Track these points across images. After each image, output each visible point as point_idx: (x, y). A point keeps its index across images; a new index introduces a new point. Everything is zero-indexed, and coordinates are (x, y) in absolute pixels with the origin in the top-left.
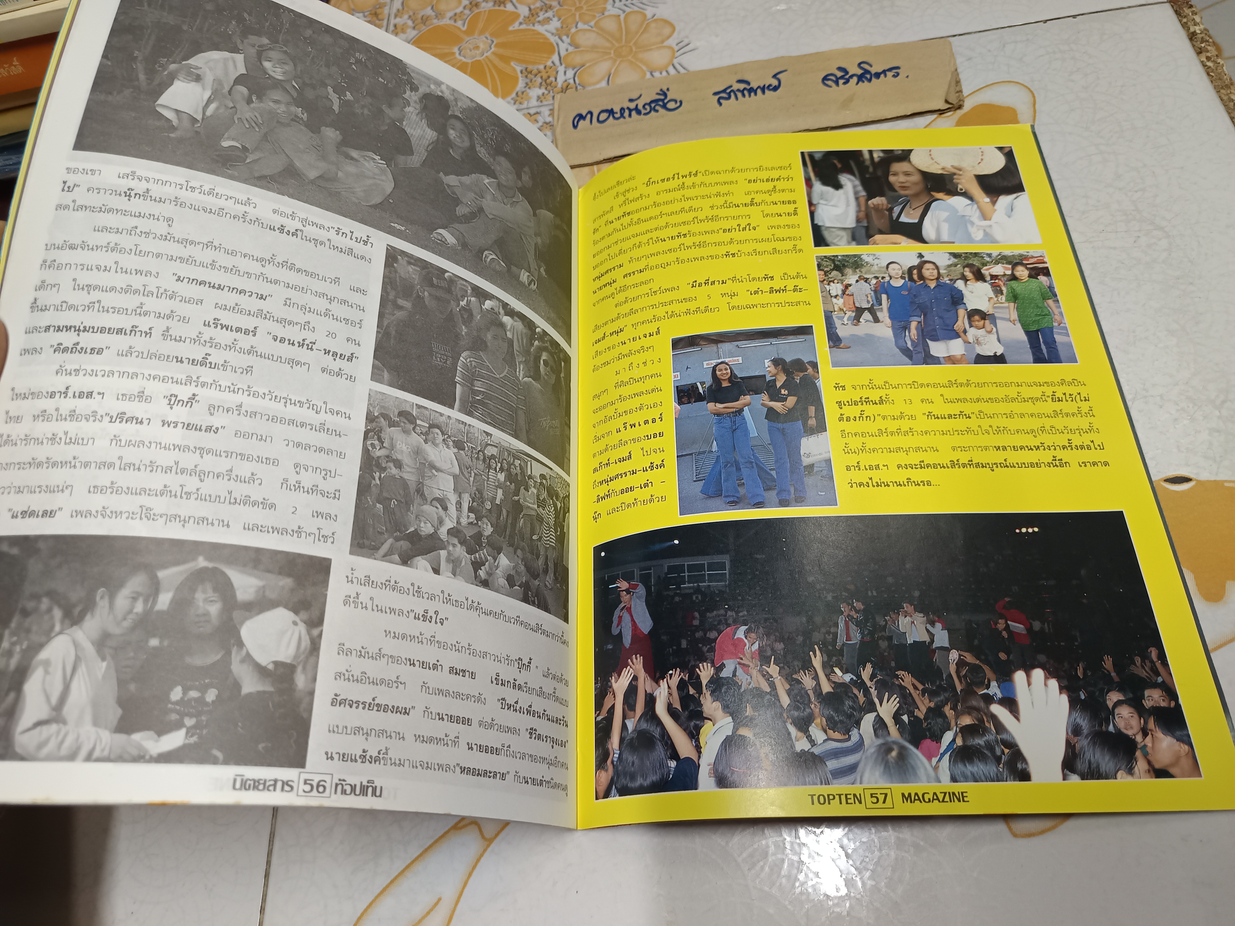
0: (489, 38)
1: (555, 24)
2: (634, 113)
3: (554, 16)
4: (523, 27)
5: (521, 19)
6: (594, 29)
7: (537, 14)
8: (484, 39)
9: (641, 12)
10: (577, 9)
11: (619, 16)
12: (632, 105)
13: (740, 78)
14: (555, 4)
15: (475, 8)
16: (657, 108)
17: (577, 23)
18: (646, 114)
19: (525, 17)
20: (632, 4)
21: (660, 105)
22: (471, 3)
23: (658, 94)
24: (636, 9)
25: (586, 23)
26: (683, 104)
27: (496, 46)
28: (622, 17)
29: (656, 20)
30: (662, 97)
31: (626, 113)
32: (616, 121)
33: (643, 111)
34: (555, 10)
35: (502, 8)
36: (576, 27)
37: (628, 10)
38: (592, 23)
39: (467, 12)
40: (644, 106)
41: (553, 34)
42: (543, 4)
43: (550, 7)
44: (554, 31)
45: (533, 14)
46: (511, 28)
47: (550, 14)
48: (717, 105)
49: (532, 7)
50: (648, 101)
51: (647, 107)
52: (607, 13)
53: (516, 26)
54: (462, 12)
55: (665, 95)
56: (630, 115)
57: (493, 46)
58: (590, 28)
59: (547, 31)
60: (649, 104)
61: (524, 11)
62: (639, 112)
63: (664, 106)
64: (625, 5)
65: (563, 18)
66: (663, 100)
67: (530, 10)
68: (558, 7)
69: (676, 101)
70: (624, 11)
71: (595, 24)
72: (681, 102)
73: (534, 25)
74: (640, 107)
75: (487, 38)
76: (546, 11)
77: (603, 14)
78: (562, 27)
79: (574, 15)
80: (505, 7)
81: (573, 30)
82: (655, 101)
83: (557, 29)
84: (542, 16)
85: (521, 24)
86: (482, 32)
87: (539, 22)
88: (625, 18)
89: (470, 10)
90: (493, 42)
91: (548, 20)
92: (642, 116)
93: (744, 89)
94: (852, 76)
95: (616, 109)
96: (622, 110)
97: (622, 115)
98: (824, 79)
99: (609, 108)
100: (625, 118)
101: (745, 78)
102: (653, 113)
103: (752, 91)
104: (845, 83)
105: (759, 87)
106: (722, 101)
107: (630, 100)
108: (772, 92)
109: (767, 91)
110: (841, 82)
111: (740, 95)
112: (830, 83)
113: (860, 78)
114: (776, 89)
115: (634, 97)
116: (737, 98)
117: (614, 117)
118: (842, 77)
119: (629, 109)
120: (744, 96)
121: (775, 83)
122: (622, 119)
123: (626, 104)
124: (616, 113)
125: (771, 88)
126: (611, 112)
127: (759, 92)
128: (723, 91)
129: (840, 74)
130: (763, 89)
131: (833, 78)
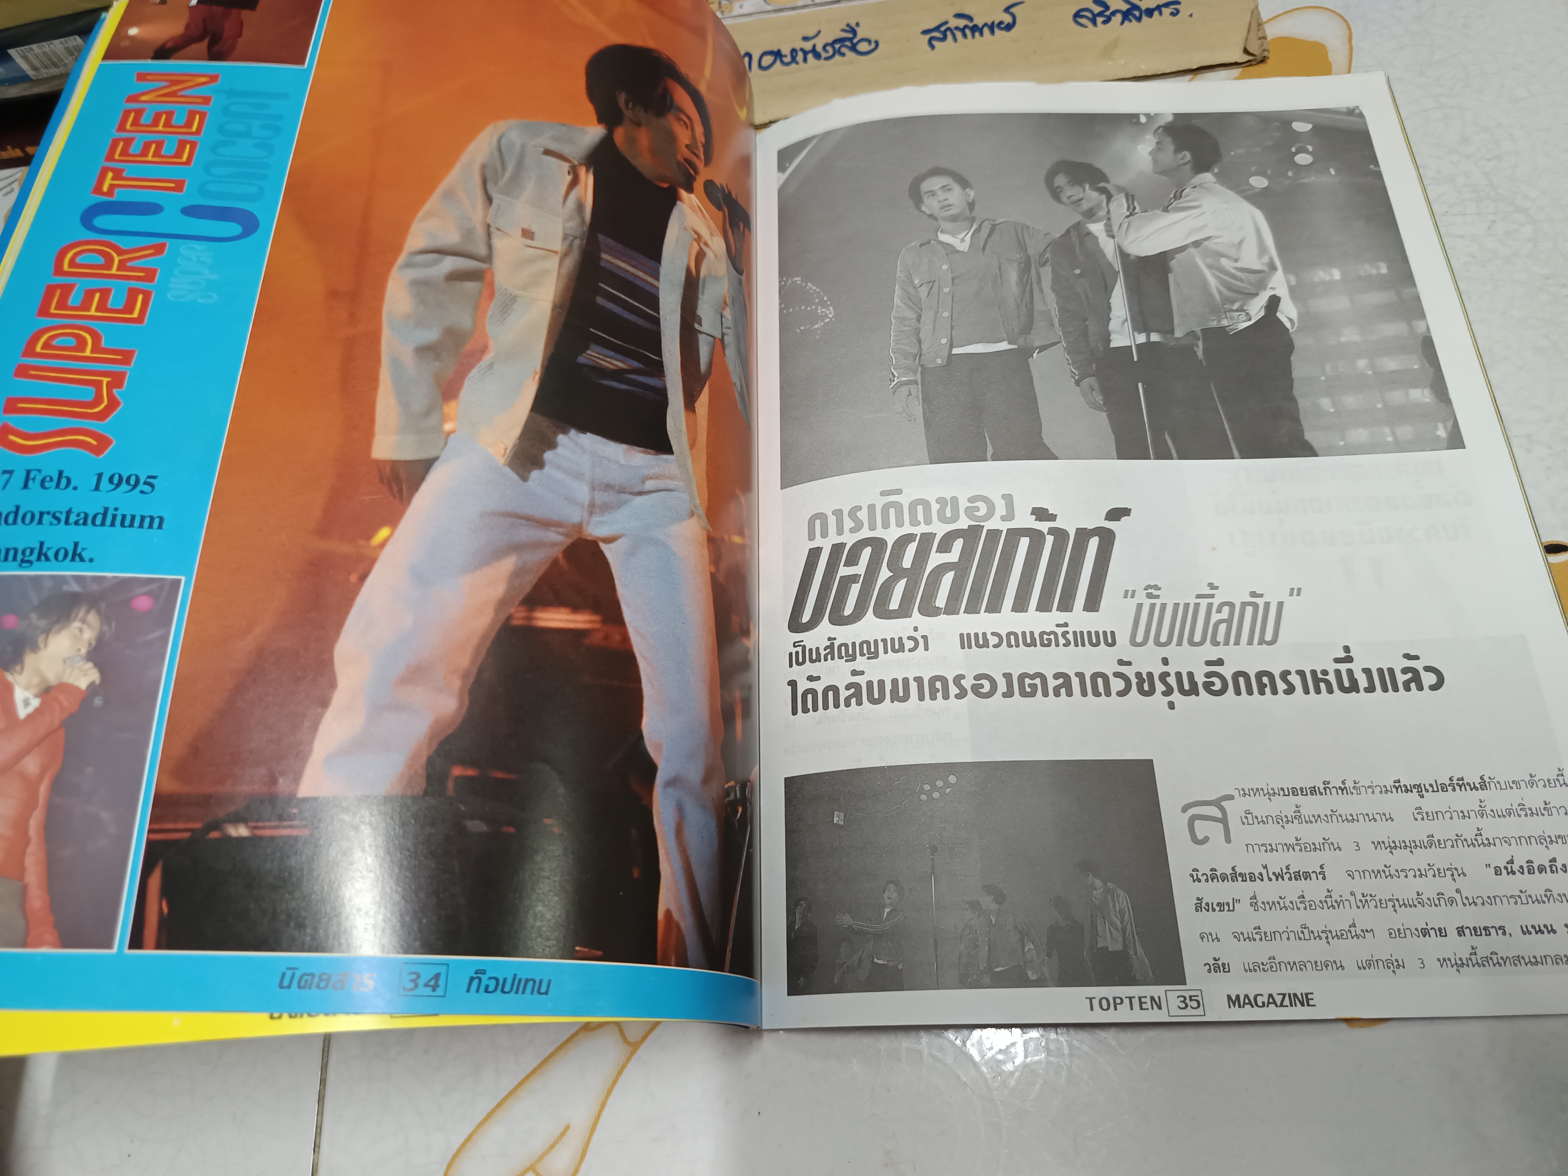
2: (810, 57)
12: (808, 46)
13: (958, 11)
16: (844, 50)
18: (827, 59)
21: (847, 46)
23: (843, 30)
26: (880, 46)
30: (850, 35)
31: (800, 56)
32: (785, 68)
33: (824, 55)
40: (824, 48)
48: (928, 49)
50: (830, 40)
51: (829, 48)
55: (854, 32)
56: (805, 60)
60: (832, 44)
62: (817, 56)
63: (853, 48)
66: (851, 40)
69: (869, 41)
72: (877, 43)
74: (819, 48)
82: (841, 40)
92: (822, 62)
93: (966, 27)
94: (1114, 13)
95: (786, 51)
96: (794, 51)
97: (794, 60)
98: (1077, 15)
99: (775, 49)
100: (797, 63)
101: (967, 12)
102: (837, 57)
103: (976, 29)
104: (1105, 22)
105: (985, 25)
106: (934, 43)
107: (805, 39)
108: (1003, 33)
109: (996, 30)
110: (1100, 20)
111: (959, 34)
112: (1083, 21)
113: (1126, 16)
114: (1009, 27)
115: (811, 33)
116: (955, 39)
117: (782, 62)
118: (1100, 14)
119: (802, 50)
120: (965, 36)
121: (1008, 19)
122: (793, 65)
123: (799, 44)
124: (786, 56)
125: (1003, 26)
126: (777, 54)
127: (986, 31)
128: (937, 29)
129: (1097, 9)
130: (991, 28)
131: (1089, 15)
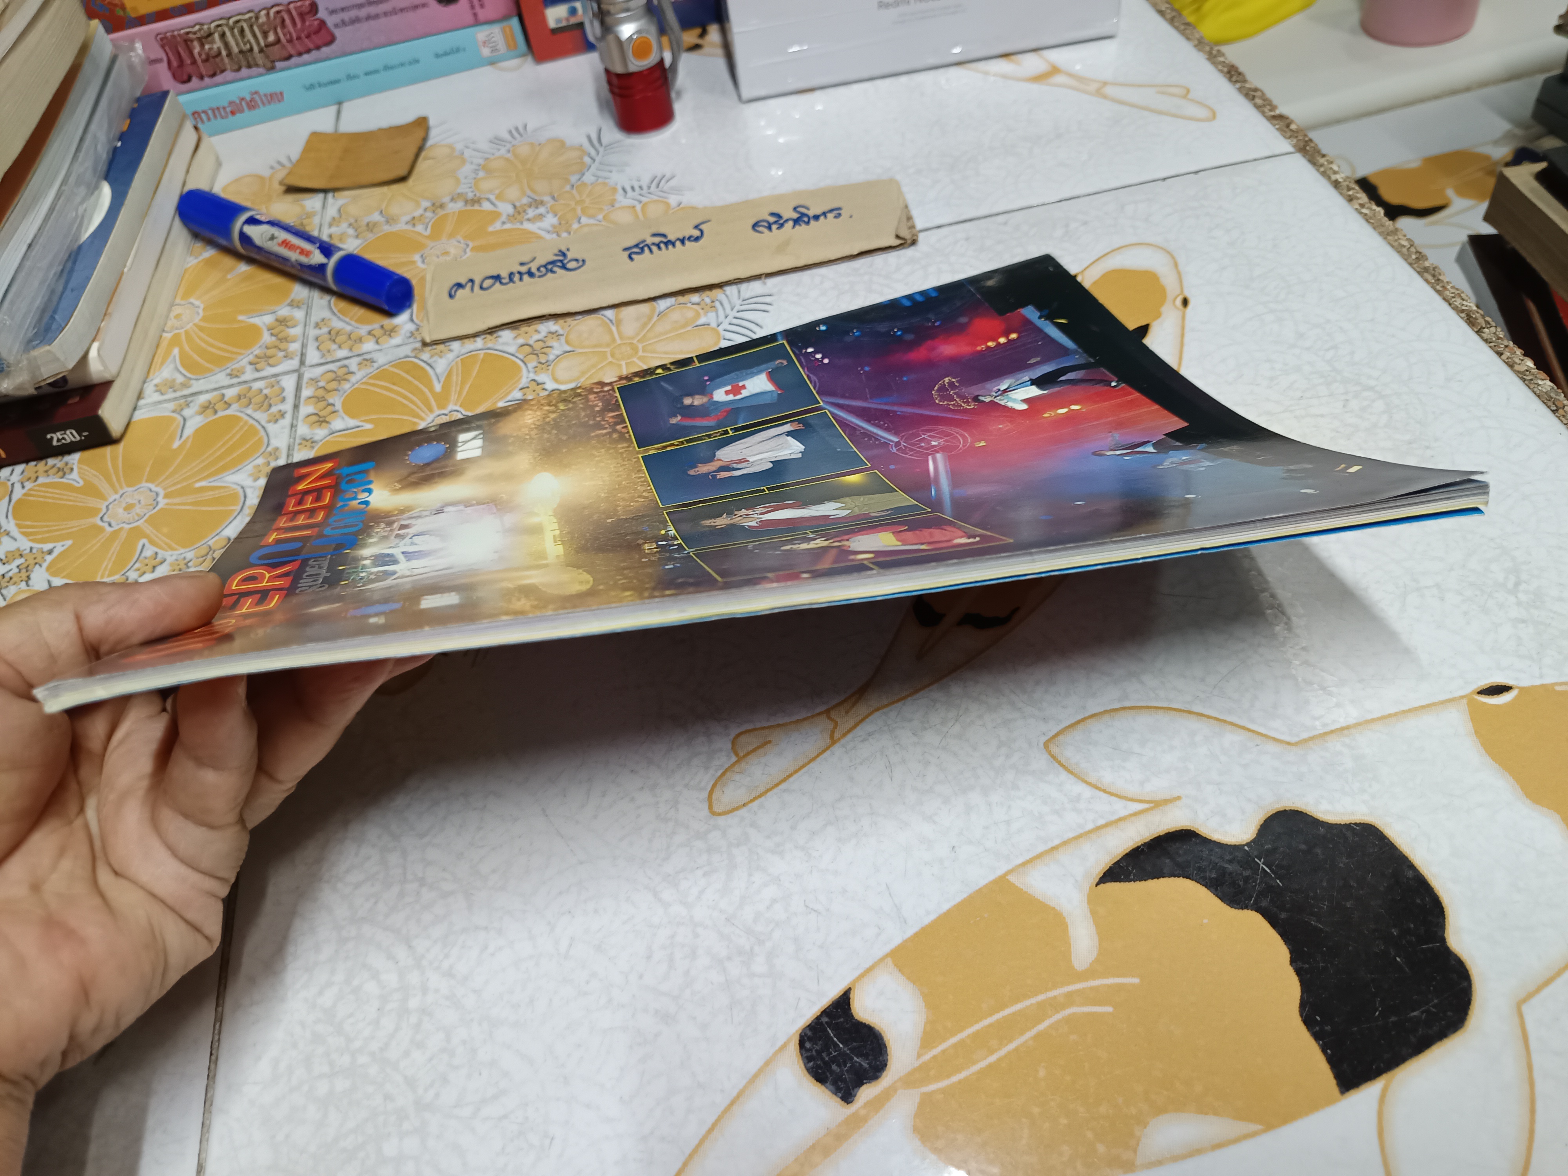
0: (462, 241)
1: (550, 220)
2: (526, 277)
3: (548, 212)
4: (508, 226)
5: (504, 218)
6: (603, 223)
7: (524, 211)
8: (456, 243)
9: (662, 202)
10: (577, 203)
11: (634, 207)
12: (524, 269)
13: (655, 231)
14: (547, 199)
15: (439, 210)
16: (555, 269)
17: (580, 219)
18: (540, 277)
19: (508, 215)
20: (650, 193)
21: (559, 266)
22: (433, 205)
23: (556, 255)
24: (655, 198)
25: (591, 217)
26: (587, 263)
27: (472, 250)
28: (639, 207)
29: (682, 208)
30: (561, 258)
31: (517, 277)
32: (503, 287)
33: (537, 274)
34: (549, 205)
35: (476, 207)
36: (579, 222)
37: (644, 199)
38: (600, 217)
39: (429, 214)
40: (538, 269)
41: (549, 232)
42: (530, 200)
43: (542, 203)
44: (550, 229)
45: (519, 212)
46: (491, 229)
47: (542, 210)
48: (628, 261)
49: (518, 204)
50: (543, 262)
51: (543, 269)
52: (617, 205)
53: (497, 226)
54: (421, 215)
55: (564, 255)
56: (521, 279)
57: (468, 250)
58: (598, 222)
59: (540, 229)
60: (545, 266)
61: (506, 208)
62: (530, 274)
63: (564, 267)
64: (640, 195)
65: (559, 215)
66: (561, 261)
67: (515, 207)
68: (552, 202)
69: (577, 260)
70: (640, 202)
71: (604, 217)
72: (584, 261)
73: (522, 223)
74: (534, 270)
75: (459, 242)
76: (537, 208)
77: (613, 206)
78: (560, 224)
79: (574, 210)
80: (480, 206)
81: (575, 226)
82: (553, 263)
83: (554, 226)
84: (531, 213)
85: (504, 223)
86: (451, 236)
87: (529, 220)
88: (643, 209)
89: (434, 212)
90: (468, 245)
91: (541, 217)
92: (536, 279)
93: (661, 242)
94: (787, 221)
95: (504, 274)
96: (511, 275)
97: (511, 280)
98: (755, 226)
99: (495, 274)
100: (514, 282)
101: (662, 230)
102: (550, 275)
103: (669, 243)
104: (778, 228)
105: (678, 239)
106: (634, 256)
107: (522, 264)
108: (693, 243)
109: (687, 242)
110: (774, 227)
111: (654, 248)
112: (761, 229)
113: (796, 222)
114: (697, 239)
115: (525, 259)
116: (651, 251)
117: (501, 283)
118: (775, 222)
119: (519, 273)
120: (659, 248)
121: (697, 233)
122: (511, 284)
123: (517, 268)
124: (504, 278)
125: (692, 239)
126: (497, 278)
127: (678, 243)
128: (637, 246)
129: (772, 219)
130: (682, 241)
131: (766, 224)
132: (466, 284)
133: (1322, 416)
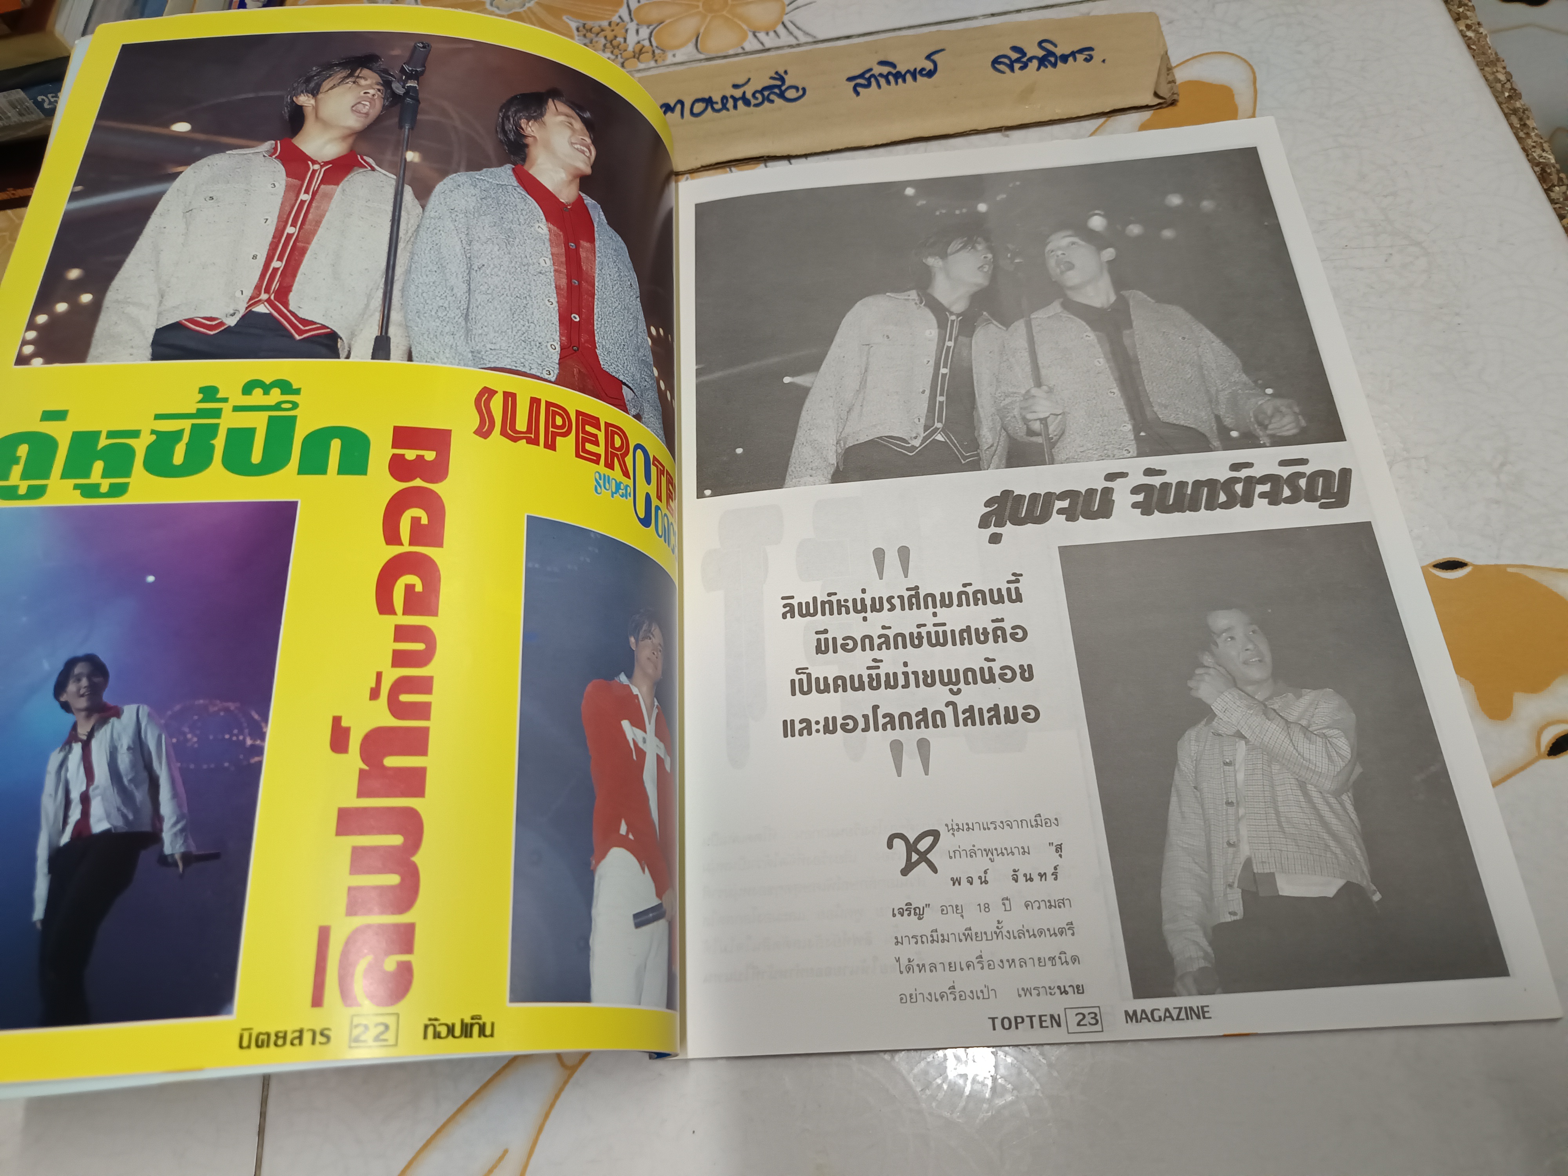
2: (740, 103)
12: (738, 93)
13: (882, 59)
16: (772, 97)
18: (756, 105)
21: (775, 94)
23: (772, 78)
26: (807, 92)
30: (779, 83)
31: (730, 104)
32: (716, 114)
33: (753, 102)
40: (754, 95)
48: (853, 94)
50: (759, 88)
51: (758, 96)
55: (782, 80)
56: (735, 107)
60: (761, 92)
62: (747, 103)
63: (782, 95)
66: (779, 87)
69: (797, 89)
72: (804, 90)
74: (749, 96)
82: (770, 88)
92: (752, 108)
93: (889, 73)
94: (1031, 59)
95: (717, 98)
96: (724, 99)
97: (724, 107)
98: (995, 62)
99: (707, 97)
100: (728, 110)
101: (890, 60)
102: (766, 103)
103: (899, 76)
104: (1022, 68)
105: (908, 71)
106: (859, 89)
107: (736, 87)
108: (925, 79)
109: (918, 76)
110: (1017, 66)
111: (882, 81)
112: (1002, 67)
113: (1042, 61)
114: (930, 74)
115: (740, 81)
116: (879, 85)
117: (713, 108)
118: (1018, 60)
119: (733, 98)
120: (888, 82)
121: (929, 66)
122: (724, 112)
123: (730, 92)
124: (717, 103)
125: (924, 73)
126: (709, 102)
127: (909, 77)
128: (861, 76)
129: (1014, 56)
130: (914, 74)
131: (1007, 61)
132: (675, 105)
133: (1361, 269)
